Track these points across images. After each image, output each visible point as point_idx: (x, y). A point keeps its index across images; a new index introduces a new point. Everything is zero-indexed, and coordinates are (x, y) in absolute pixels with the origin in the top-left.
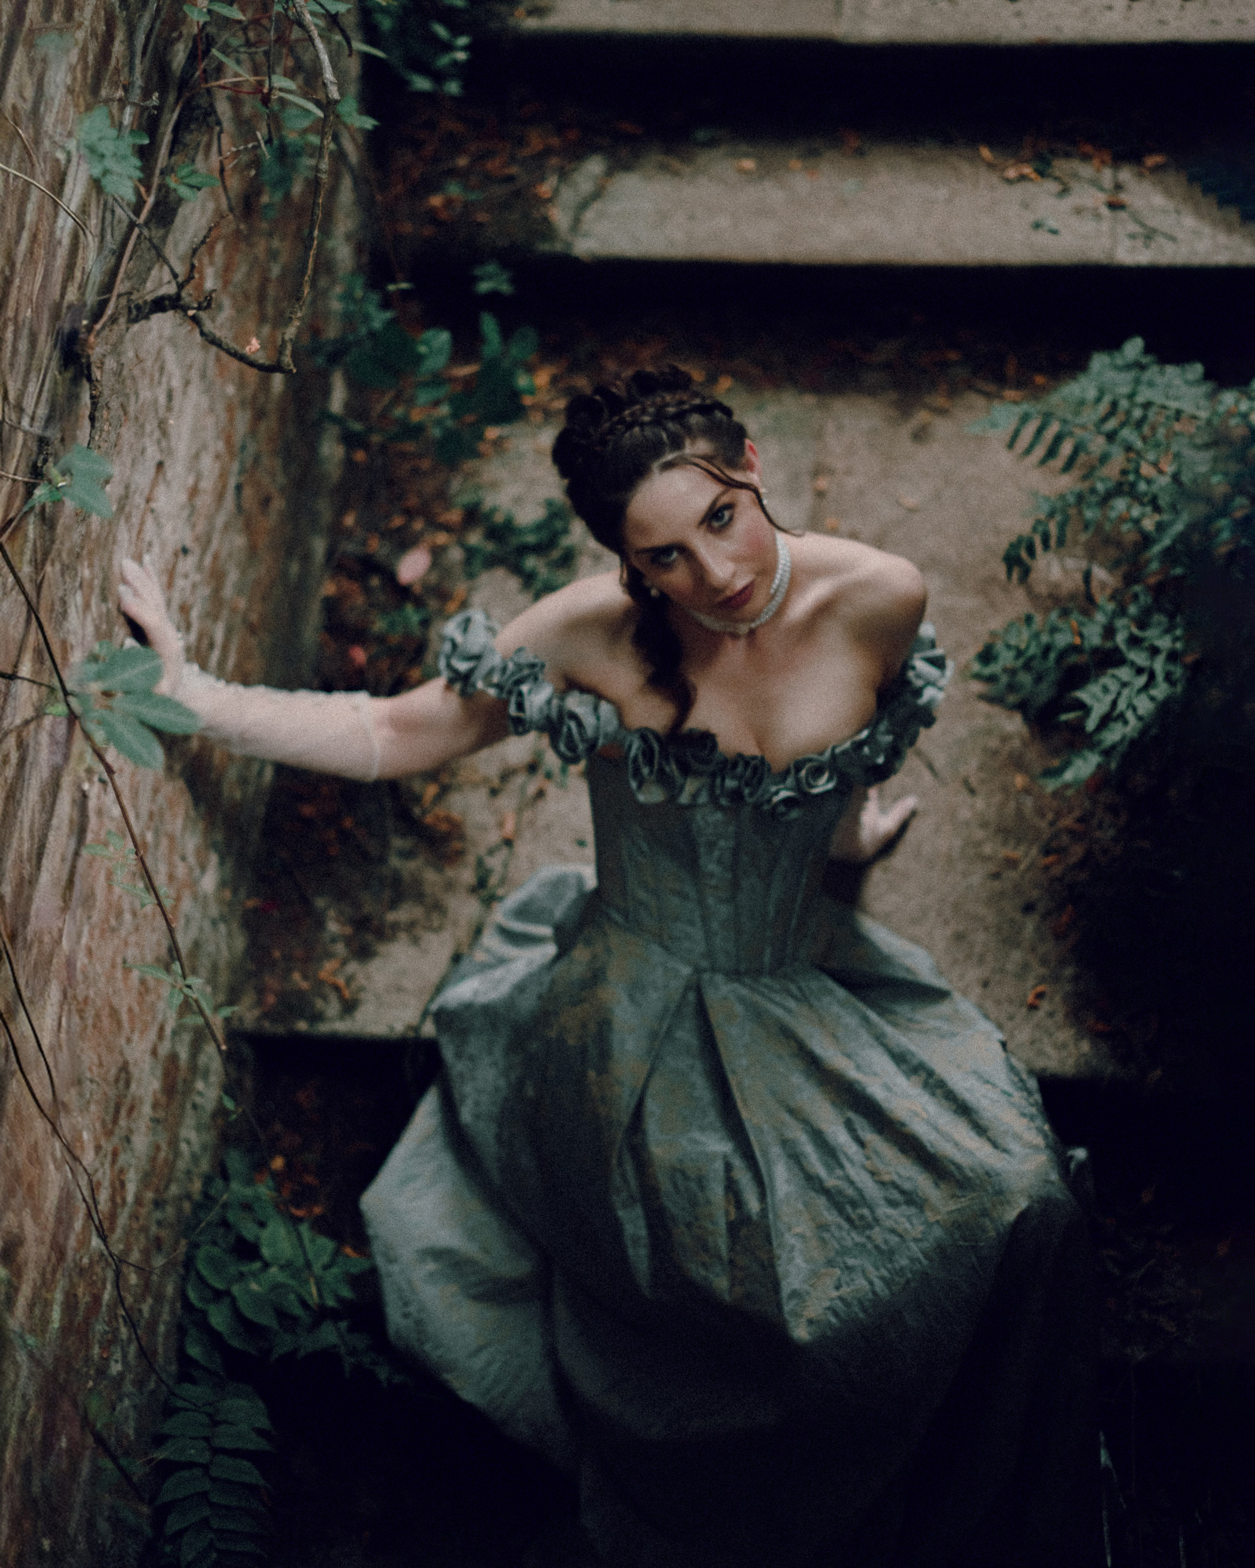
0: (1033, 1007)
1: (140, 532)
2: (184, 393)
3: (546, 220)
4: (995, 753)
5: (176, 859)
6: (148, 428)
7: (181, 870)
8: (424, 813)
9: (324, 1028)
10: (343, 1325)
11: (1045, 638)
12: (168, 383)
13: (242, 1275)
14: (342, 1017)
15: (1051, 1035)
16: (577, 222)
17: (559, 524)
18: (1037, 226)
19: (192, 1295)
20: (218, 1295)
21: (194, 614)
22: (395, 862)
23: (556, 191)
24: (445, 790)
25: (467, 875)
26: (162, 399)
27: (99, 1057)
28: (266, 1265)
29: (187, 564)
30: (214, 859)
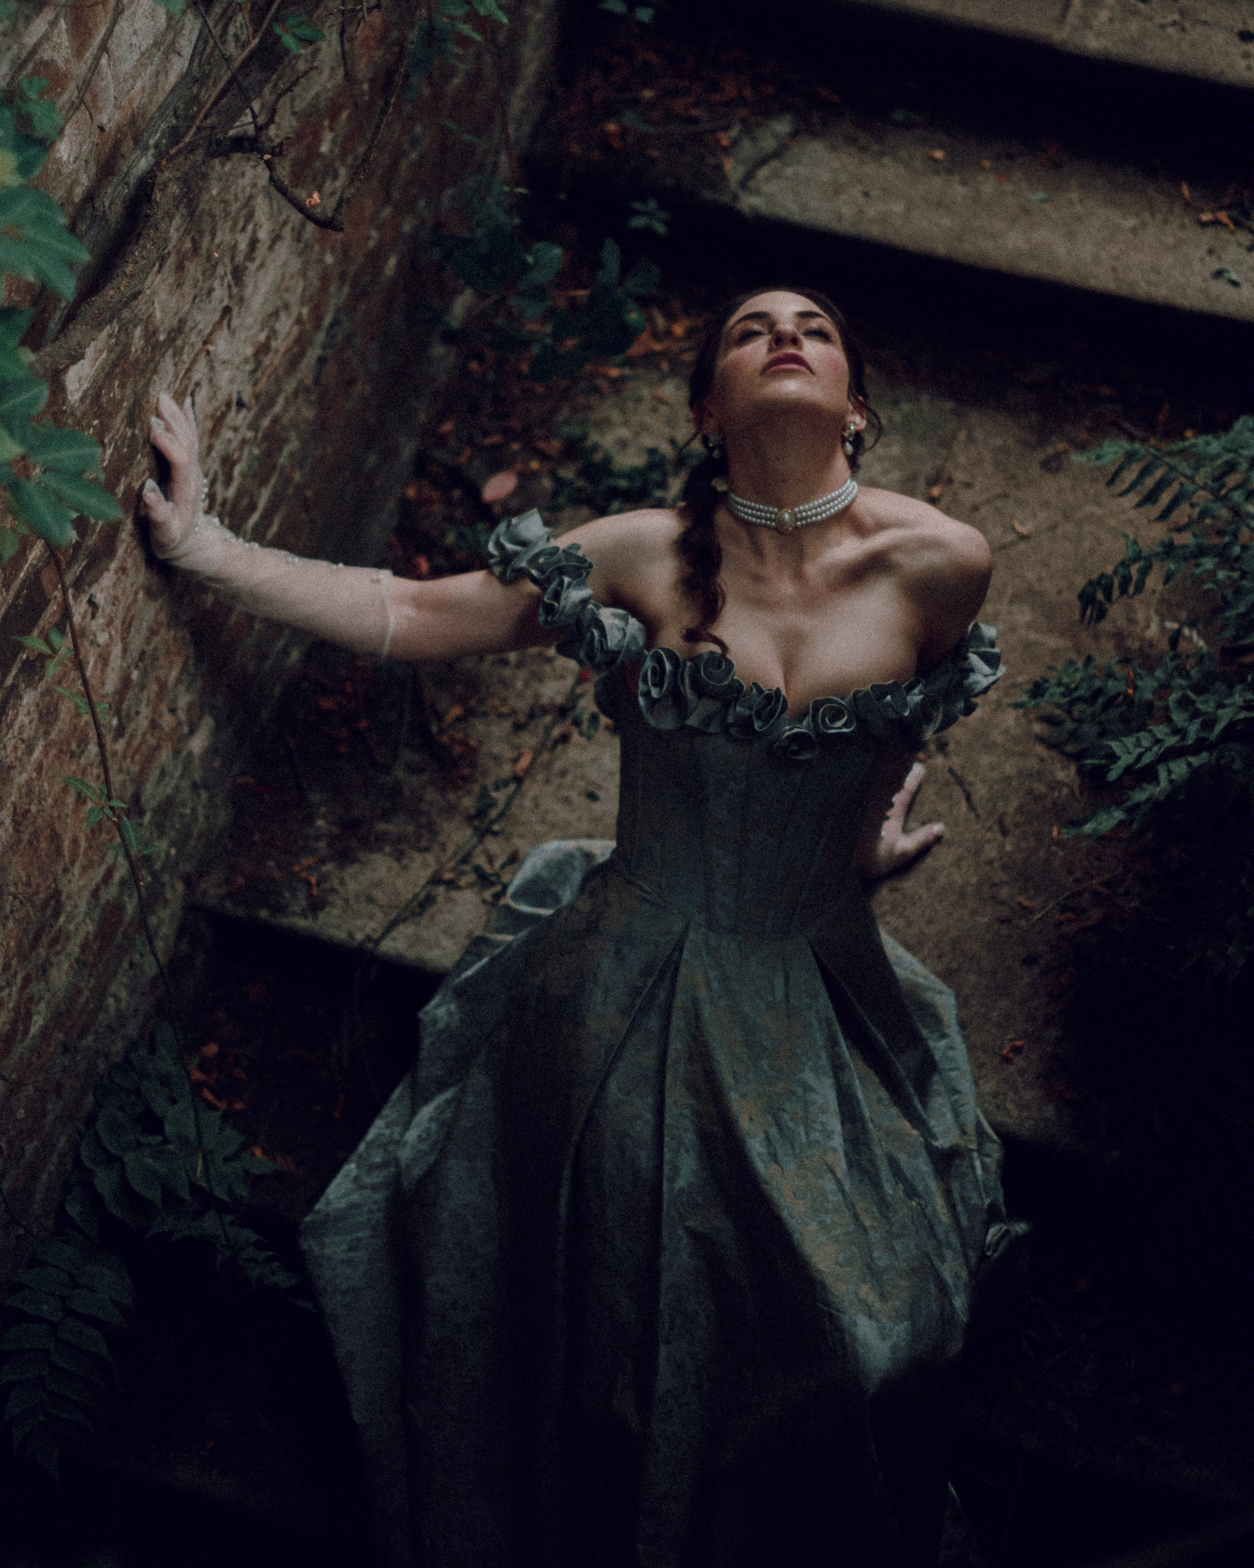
0: (1006, 1060)
1: (189, 370)
2: (271, 248)
3: (719, 167)
4: (1038, 798)
5: (164, 708)
6: (220, 270)
7: (167, 721)
8: (441, 731)
9: (285, 921)
10: (228, 1218)
11: (1098, 683)
12: (255, 232)
13: (139, 1145)
14: (304, 915)
15: (1017, 1092)
16: (750, 175)
17: (656, 476)
18: (1219, 274)
19: (85, 1154)
20: (111, 1159)
21: (237, 470)
22: (400, 773)
23: (735, 142)
24: (469, 713)
25: (468, 803)
26: (243, 246)
27: (28, 876)
28: (166, 1141)
29: (239, 418)
30: (208, 722)
